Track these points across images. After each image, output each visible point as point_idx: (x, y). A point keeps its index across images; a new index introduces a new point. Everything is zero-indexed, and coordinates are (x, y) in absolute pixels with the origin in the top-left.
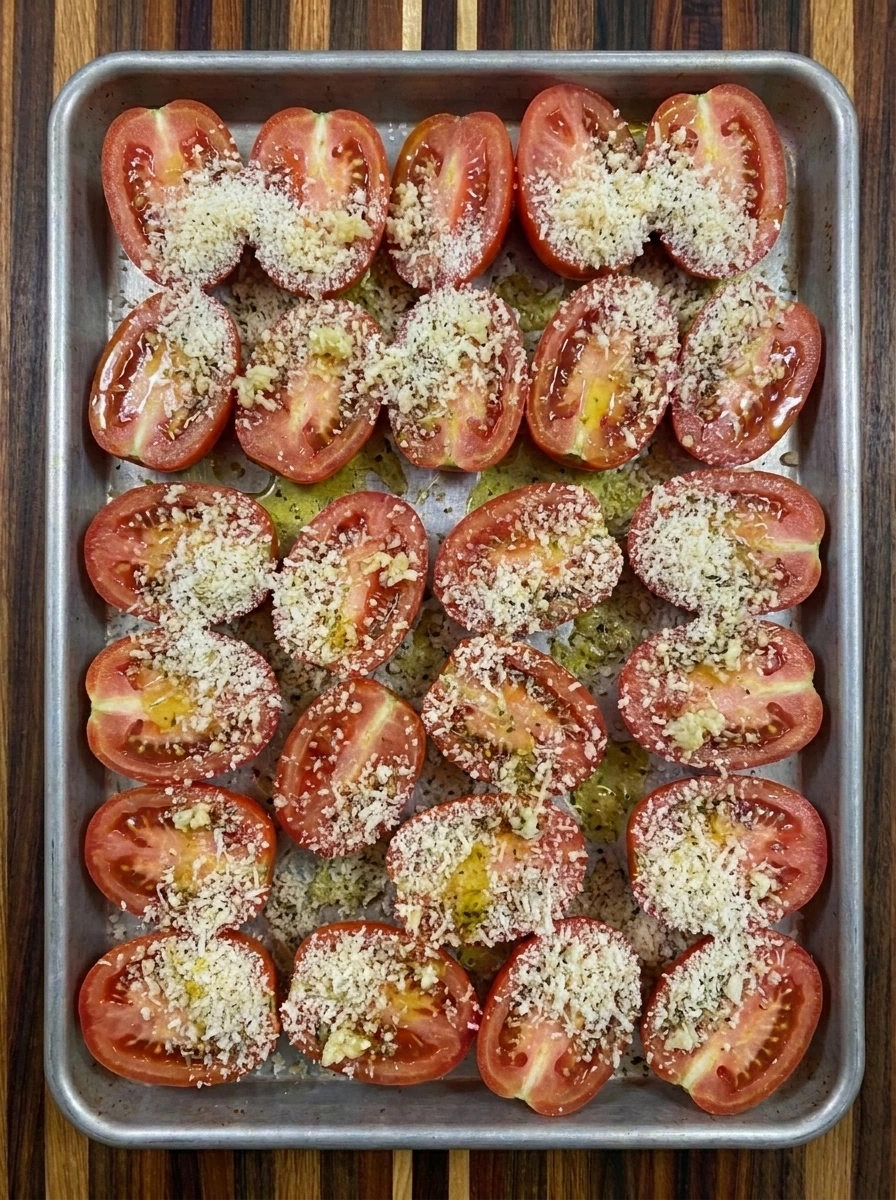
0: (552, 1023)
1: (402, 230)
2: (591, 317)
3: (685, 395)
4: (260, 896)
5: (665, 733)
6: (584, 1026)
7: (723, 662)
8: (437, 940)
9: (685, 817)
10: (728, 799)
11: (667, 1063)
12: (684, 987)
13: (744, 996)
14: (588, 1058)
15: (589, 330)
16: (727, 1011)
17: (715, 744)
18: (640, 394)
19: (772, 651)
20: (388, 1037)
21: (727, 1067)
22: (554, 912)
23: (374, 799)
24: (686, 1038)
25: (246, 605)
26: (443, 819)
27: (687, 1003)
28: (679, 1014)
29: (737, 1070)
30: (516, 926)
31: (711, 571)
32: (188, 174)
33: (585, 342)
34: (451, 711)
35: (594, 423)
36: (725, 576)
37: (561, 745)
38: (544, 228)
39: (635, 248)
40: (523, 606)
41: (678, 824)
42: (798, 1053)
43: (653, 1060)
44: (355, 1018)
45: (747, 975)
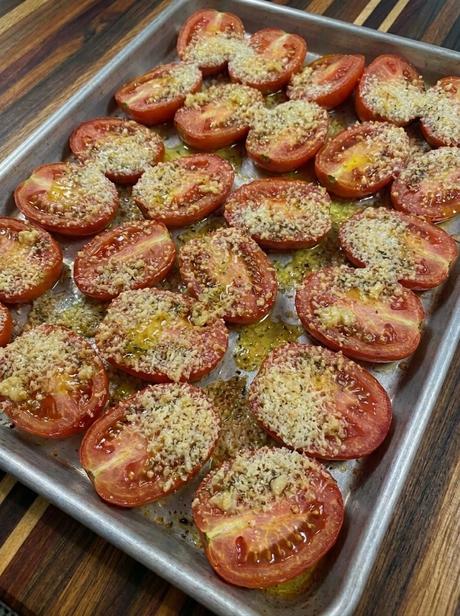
0: (143, 436)
1: (297, 79)
2: (368, 132)
3: (403, 176)
4: (30, 285)
5: (316, 312)
6: (160, 450)
7: (368, 291)
8: (109, 353)
9: (305, 362)
10: (336, 366)
11: (205, 513)
12: (245, 464)
13: (283, 493)
14: (151, 474)
15: (365, 137)
16: (265, 498)
17: (342, 331)
18: (378, 167)
19: (401, 300)
20: (39, 397)
21: (246, 539)
22: (186, 369)
23: (126, 272)
24: (227, 500)
25: (128, 171)
26: (156, 294)
27: (241, 477)
28: (231, 483)
29: (251, 549)
30: (159, 367)
31: (382, 249)
32: (219, 32)
33: (360, 140)
34: (197, 253)
35: (349, 169)
36: (389, 254)
37: (246, 292)
38: (364, 93)
39: (405, 116)
40: (265, 224)
41: (298, 364)
42: (301, 565)
43: (197, 506)
44: (30, 374)
45: (292, 481)
